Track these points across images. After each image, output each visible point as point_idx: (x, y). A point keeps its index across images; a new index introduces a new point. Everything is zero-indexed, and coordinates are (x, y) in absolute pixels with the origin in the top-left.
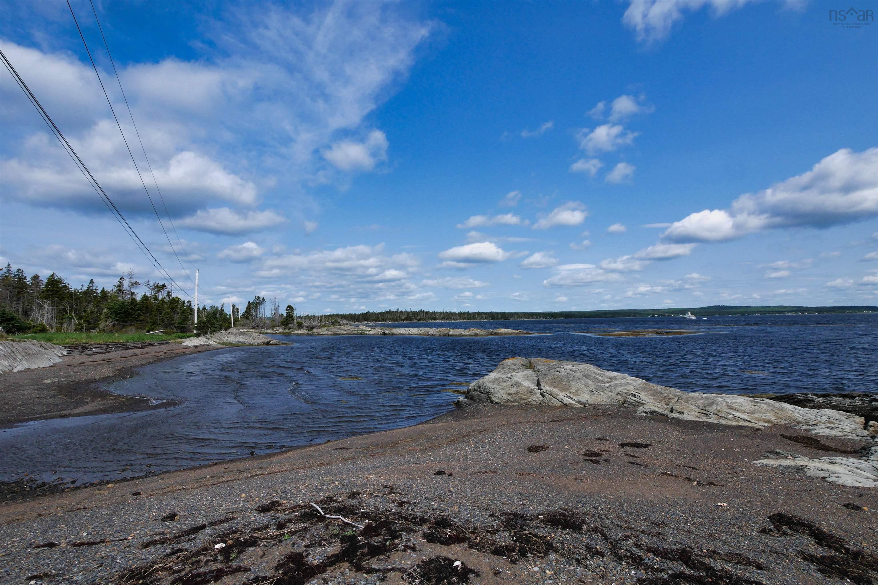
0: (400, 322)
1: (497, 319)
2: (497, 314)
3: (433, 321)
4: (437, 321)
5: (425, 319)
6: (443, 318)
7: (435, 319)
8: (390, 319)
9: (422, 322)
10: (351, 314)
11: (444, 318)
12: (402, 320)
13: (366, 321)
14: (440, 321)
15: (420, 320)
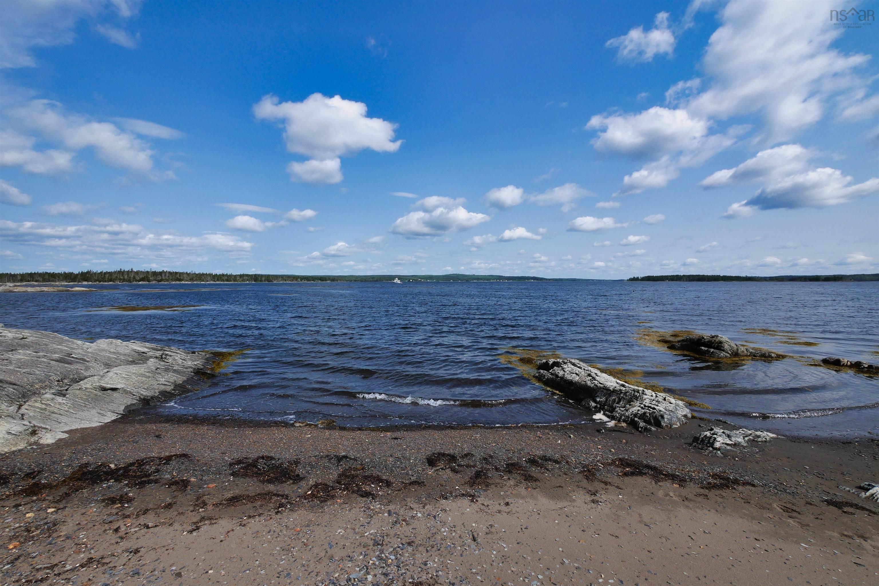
0: (135, 283)
1: (261, 281)
2: (262, 276)
3: (178, 282)
4: (183, 282)
5: (167, 280)
6: (190, 280)
7: (180, 280)
8: (120, 279)
9: (163, 283)
10: (65, 273)
11: (192, 280)
12: (136, 281)
13: (85, 281)
14: (186, 282)
15: (160, 281)
